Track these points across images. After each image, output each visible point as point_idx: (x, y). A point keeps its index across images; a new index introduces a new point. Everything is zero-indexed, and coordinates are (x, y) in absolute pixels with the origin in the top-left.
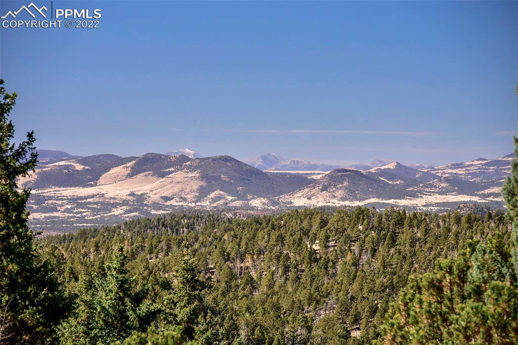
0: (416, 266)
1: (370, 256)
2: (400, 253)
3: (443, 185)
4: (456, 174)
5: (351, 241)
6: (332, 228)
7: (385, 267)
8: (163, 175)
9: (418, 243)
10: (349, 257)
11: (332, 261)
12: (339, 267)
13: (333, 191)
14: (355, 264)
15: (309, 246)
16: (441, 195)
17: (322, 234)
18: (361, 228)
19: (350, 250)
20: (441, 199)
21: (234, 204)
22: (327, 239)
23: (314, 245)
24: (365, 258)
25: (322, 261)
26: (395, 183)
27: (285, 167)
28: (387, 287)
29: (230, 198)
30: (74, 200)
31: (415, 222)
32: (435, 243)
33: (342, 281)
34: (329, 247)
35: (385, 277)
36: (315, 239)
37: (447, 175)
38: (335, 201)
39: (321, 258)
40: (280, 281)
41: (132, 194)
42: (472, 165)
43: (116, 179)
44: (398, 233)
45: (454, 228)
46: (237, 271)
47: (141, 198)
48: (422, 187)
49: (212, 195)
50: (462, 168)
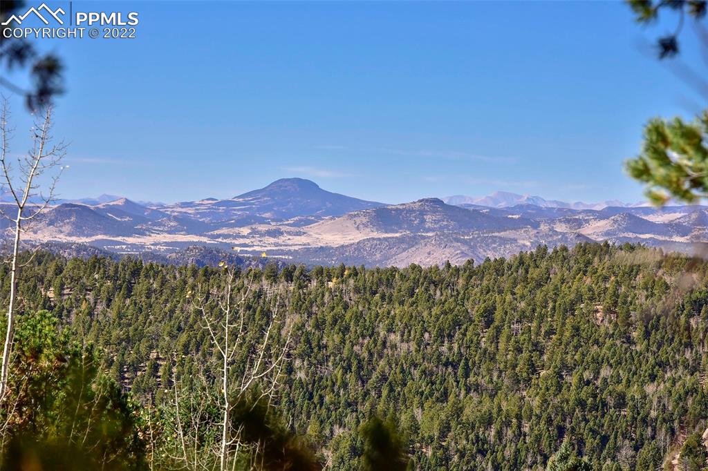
0: (151, 317)
1: (104, 305)
2: (135, 304)
3: (172, 224)
4: (185, 213)
5: (87, 290)
6: (67, 276)
7: (120, 318)
9: (153, 295)
10: (84, 306)
11: (67, 309)
12: (73, 317)
13: (60, 226)
14: (90, 314)
15: (43, 293)
16: (170, 234)
17: (57, 281)
18: (96, 276)
19: (85, 299)
20: (170, 238)
22: (62, 287)
23: (49, 292)
24: (100, 308)
25: (56, 309)
26: (123, 220)
28: (123, 340)
32: (172, 295)
33: (76, 330)
34: (64, 295)
35: (121, 330)
36: (50, 286)
37: (176, 214)
39: (55, 306)
42: (202, 204)
44: (134, 283)
45: (190, 281)
48: (150, 225)
50: (191, 207)
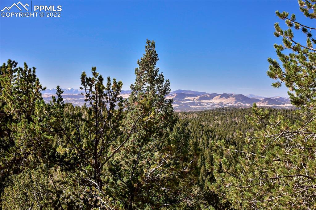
8: (227, 98)
13: (265, 103)
21: (242, 105)
26: (279, 101)
27: (255, 97)
29: (242, 104)
30: (207, 103)
31: (274, 111)
38: (265, 105)
40: (243, 123)
41: (220, 102)
43: (217, 99)
46: (233, 121)
47: (222, 103)
48: (285, 102)
49: (238, 103)
